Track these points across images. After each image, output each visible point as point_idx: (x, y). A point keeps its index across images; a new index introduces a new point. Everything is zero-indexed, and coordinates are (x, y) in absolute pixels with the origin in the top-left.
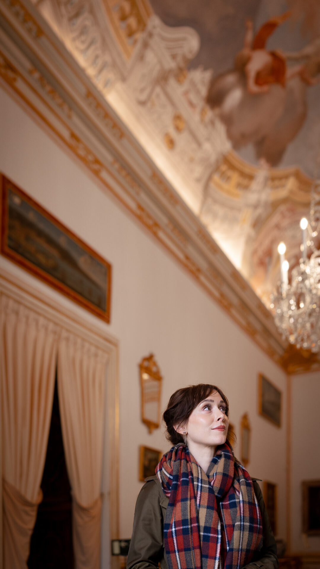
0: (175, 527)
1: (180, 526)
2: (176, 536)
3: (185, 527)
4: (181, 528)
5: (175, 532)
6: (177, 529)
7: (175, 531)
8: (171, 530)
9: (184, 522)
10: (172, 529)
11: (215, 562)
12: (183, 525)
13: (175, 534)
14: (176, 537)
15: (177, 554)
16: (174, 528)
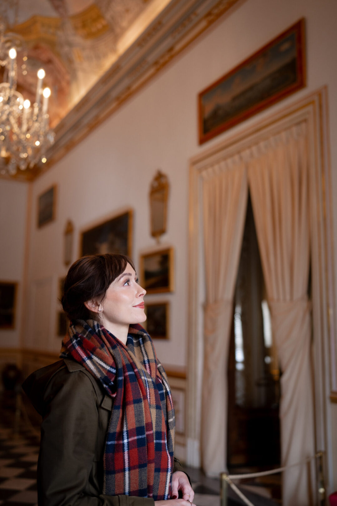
0: (128, 438)
1: (134, 436)
2: (128, 449)
3: (140, 437)
4: (136, 438)
5: (128, 445)
6: (130, 440)
7: (128, 442)
8: (121, 442)
9: (140, 430)
10: (123, 440)
11: (167, 476)
12: (138, 435)
13: (128, 447)
14: (128, 452)
15: (127, 473)
16: (127, 440)
